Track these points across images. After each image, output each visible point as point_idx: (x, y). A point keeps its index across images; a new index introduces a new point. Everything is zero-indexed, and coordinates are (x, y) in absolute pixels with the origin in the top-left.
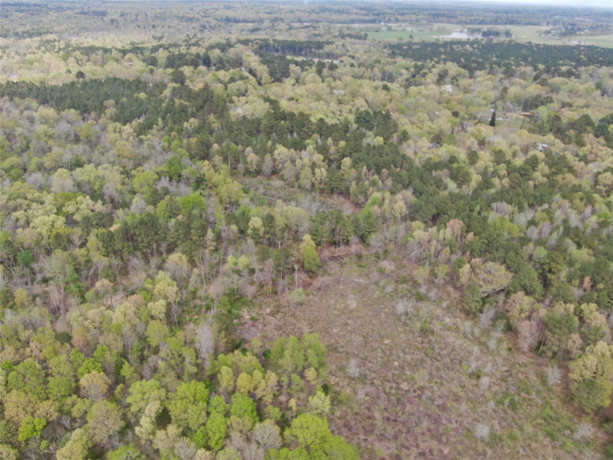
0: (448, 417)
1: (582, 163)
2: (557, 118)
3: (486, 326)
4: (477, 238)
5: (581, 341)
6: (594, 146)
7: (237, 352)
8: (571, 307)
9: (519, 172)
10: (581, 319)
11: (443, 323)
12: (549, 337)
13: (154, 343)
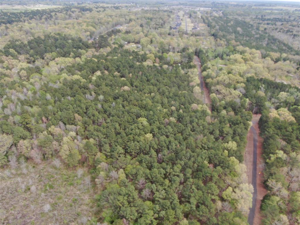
1: (8, 70)
3: (16, 166)
6: (9, 60)
8: (45, 132)
10: (52, 134)
12: (45, 150)
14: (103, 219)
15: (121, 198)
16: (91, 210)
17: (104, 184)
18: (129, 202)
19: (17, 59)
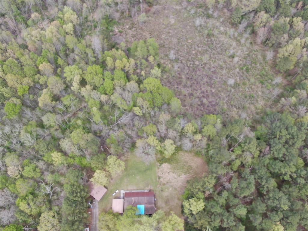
0: (216, 76)
3: (242, 31)
5: (288, 38)
7: (113, 49)
8: (288, 19)
10: (291, 26)
11: (220, 30)
13: (71, 47)
14: (255, 129)
17: (285, 108)
18: (287, 142)
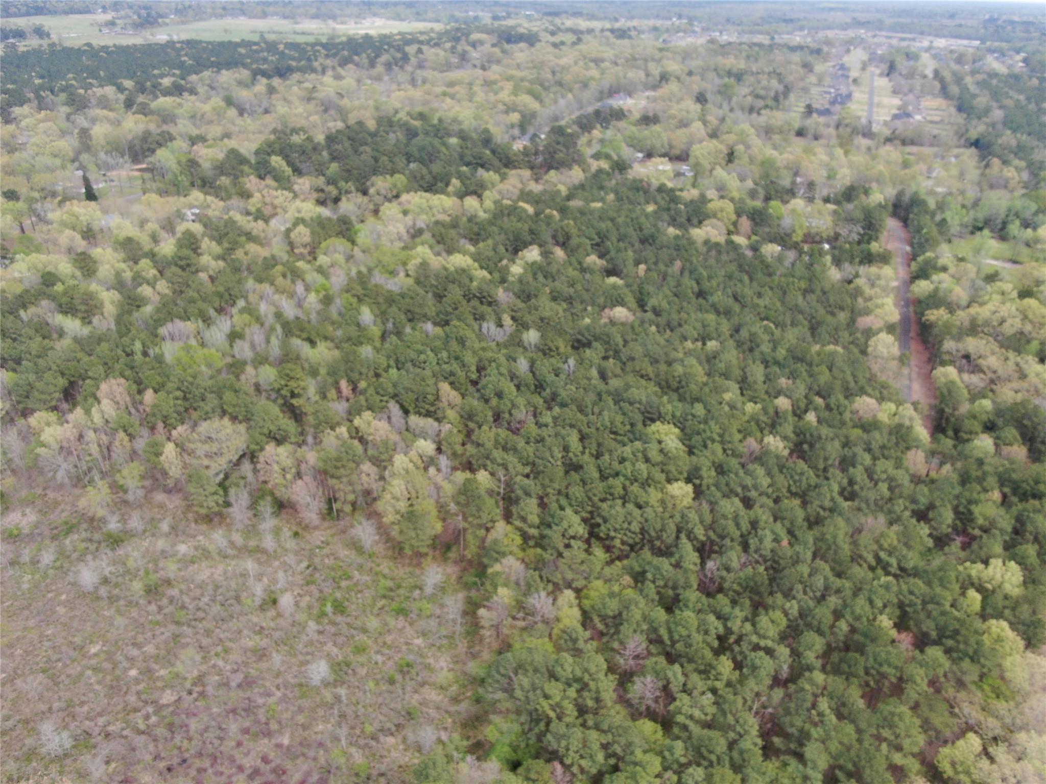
1: (260, 223)
2: (193, 164)
3: (247, 522)
4: (162, 394)
5: (375, 469)
6: (265, 192)
8: (343, 430)
9: (176, 265)
10: (362, 440)
12: (337, 487)
14: (487, 747)
15: (554, 689)
16: (453, 709)
17: (506, 631)
18: (582, 711)
19: (290, 189)
